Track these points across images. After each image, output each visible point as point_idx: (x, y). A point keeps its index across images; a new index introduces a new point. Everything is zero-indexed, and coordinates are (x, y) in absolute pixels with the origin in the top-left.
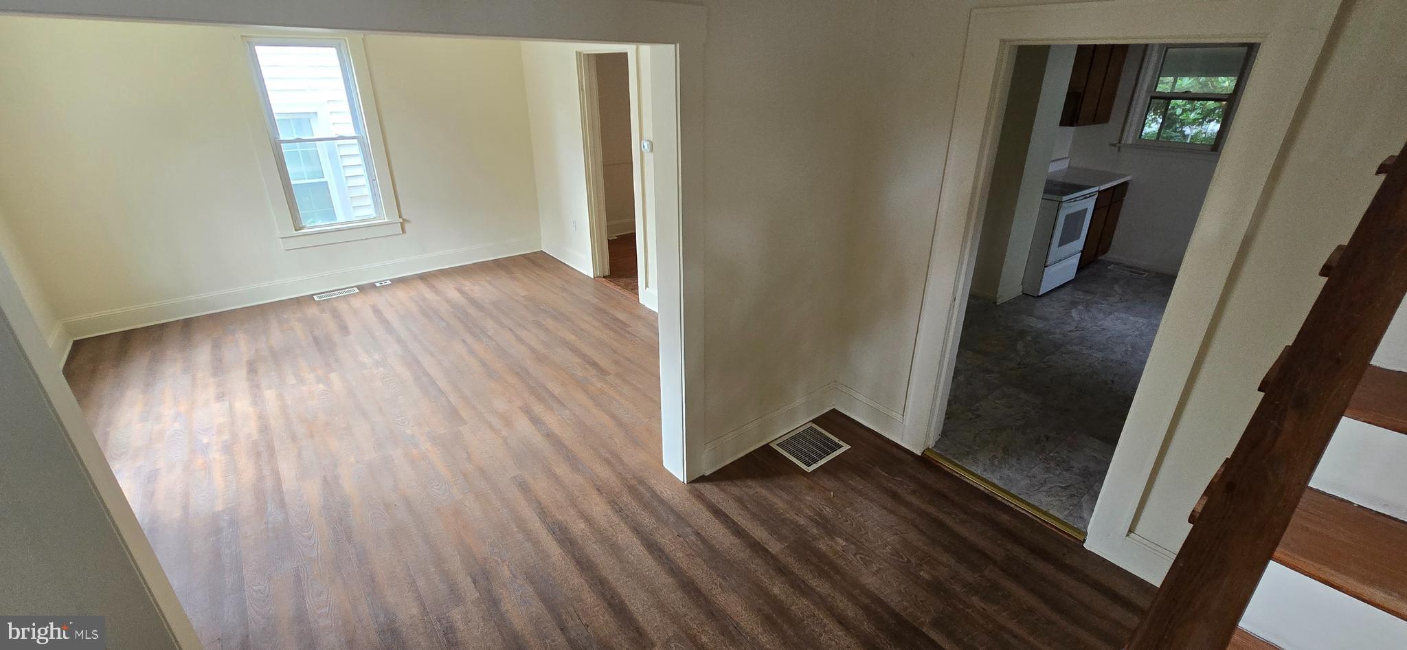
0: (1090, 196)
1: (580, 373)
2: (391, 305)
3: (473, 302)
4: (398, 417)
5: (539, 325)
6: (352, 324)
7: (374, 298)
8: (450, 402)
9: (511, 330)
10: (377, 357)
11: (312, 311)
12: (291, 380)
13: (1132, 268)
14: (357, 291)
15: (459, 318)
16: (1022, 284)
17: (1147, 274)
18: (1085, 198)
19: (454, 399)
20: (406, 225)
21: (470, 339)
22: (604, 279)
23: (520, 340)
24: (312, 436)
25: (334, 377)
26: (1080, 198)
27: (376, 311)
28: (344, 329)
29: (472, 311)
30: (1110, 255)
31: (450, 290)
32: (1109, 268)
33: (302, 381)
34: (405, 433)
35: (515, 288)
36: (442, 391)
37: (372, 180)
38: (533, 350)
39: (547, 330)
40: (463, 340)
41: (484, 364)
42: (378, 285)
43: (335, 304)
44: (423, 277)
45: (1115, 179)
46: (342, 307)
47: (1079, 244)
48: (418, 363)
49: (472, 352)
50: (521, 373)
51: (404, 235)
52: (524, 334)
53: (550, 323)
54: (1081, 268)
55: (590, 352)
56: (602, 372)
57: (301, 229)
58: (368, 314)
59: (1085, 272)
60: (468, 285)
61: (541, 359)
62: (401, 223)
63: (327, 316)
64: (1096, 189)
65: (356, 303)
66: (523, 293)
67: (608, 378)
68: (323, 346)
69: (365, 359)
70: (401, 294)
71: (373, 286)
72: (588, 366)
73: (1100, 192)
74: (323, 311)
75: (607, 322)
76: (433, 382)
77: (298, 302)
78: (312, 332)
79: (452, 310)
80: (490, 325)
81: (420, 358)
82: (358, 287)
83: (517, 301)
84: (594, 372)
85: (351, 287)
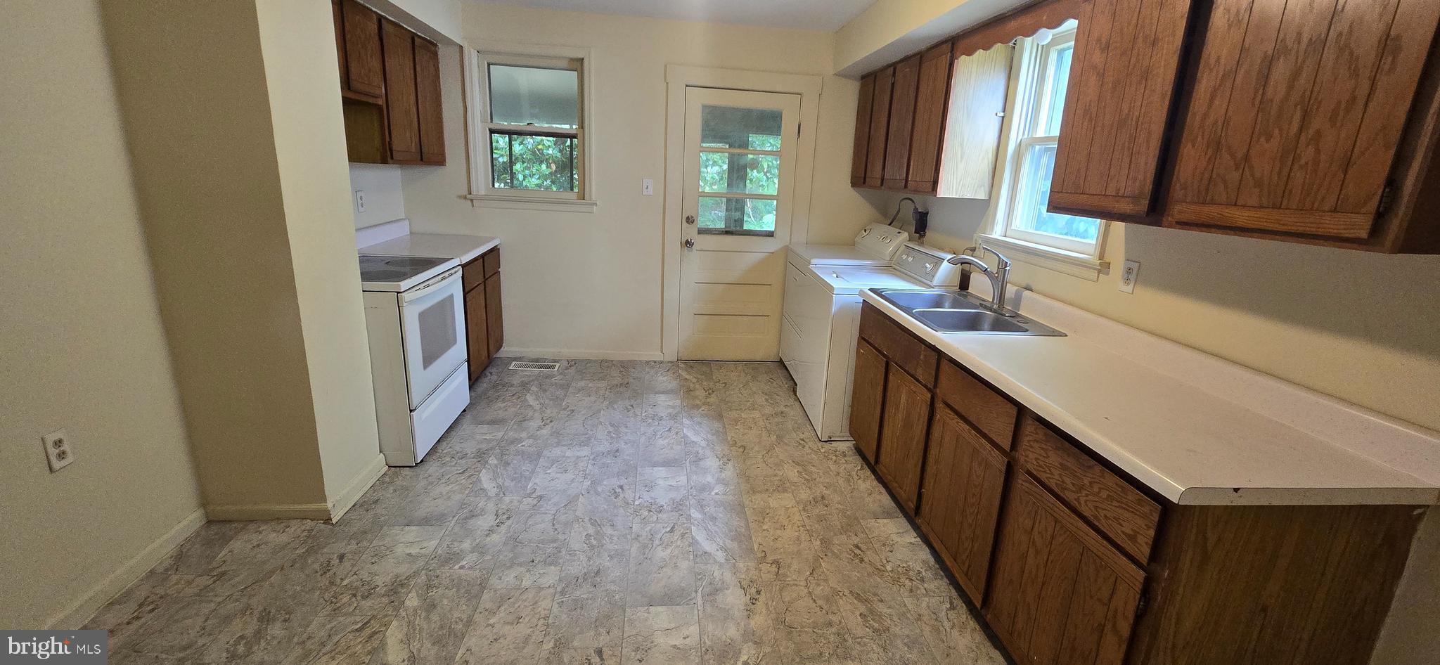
0: (451, 275)
13: (537, 360)
16: (380, 452)
17: (558, 365)
18: (444, 278)
26: (437, 279)
30: (507, 350)
32: (510, 368)
45: (483, 244)
47: (459, 350)
54: (473, 380)
59: (483, 385)
64: (456, 262)
73: (464, 266)
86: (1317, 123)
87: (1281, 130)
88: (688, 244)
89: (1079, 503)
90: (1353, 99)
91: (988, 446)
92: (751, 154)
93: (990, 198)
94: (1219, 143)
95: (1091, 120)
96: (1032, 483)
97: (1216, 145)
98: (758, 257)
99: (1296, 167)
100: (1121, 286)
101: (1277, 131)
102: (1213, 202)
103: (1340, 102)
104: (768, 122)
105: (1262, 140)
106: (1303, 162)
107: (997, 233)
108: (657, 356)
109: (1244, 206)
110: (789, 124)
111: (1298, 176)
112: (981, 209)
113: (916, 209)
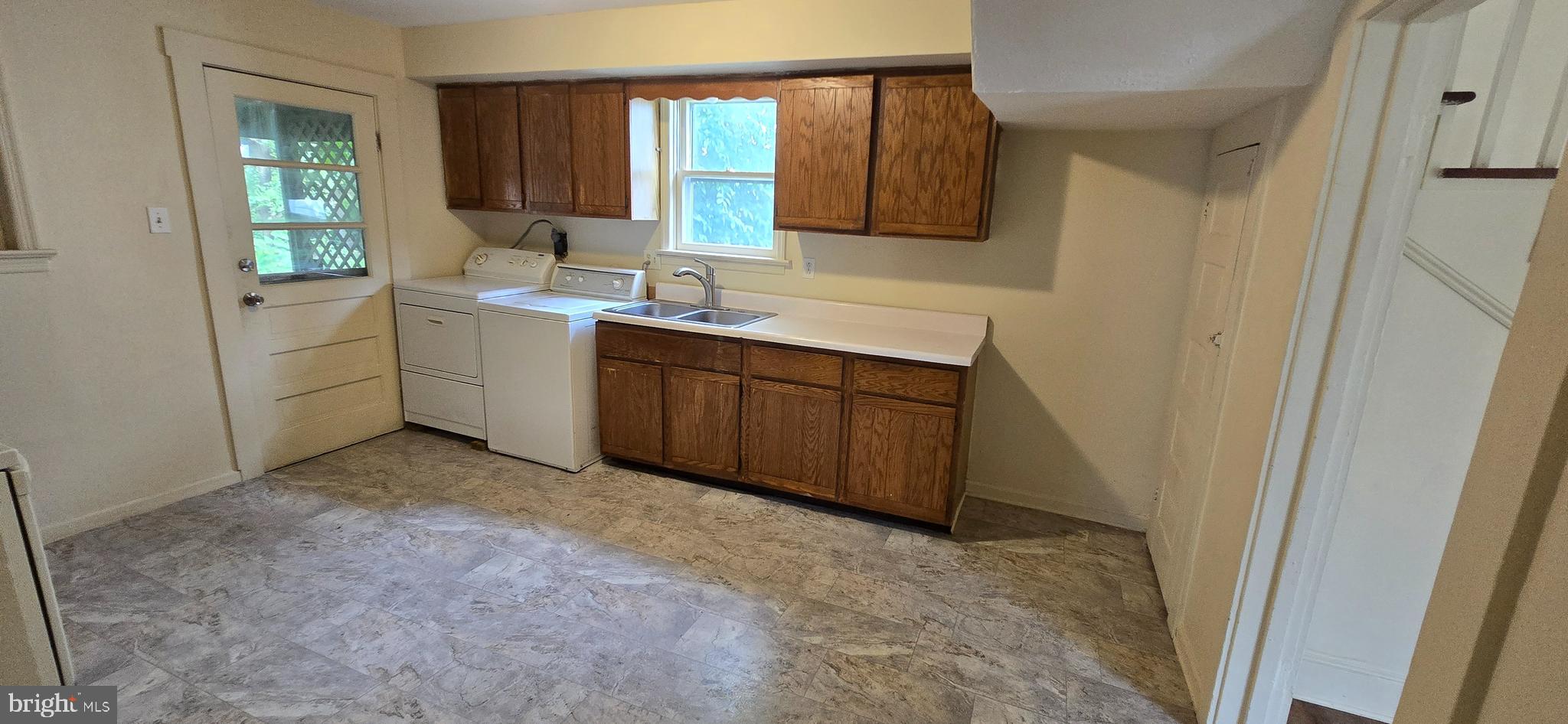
86: (949, 185)
87: (931, 187)
88: (250, 301)
89: (908, 393)
90: (960, 177)
91: (820, 390)
92: (311, 168)
93: (660, 218)
94: (899, 192)
95: (807, 169)
96: (864, 398)
97: (898, 192)
98: (353, 304)
99: (942, 205)
100: (805, 275)
101: (929, 187)
102: (901, 222)
103: (955, 177)
104: (336, 126)
105: (923, 191)
106: (945, 202)
107: (671, 248)
108: (230, 477)
109: (919, 224)
110: (364, 130)
111: (944, 211)
112: (654, 227)
113: (554, 230)
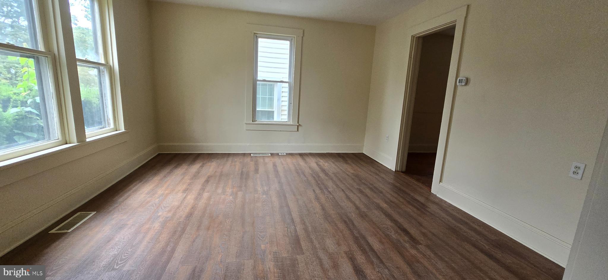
1: (394, 236)
2: (283, 164)
3: (323, 171)
4: (261, 232)
5: (361, 192)
6: (261, 169)
7: (277, 160)
8: (296, 231)
9: (343, 190)
10: (265, 188)
11: (247, 160)
12: (220, 191)
14: (270, 155)
15: (314, 177)
19: (299, 228)
20: (300, 128)
21: (318, 191)
22: (402, 173)
23: (348, 198)
24: (208, 229)
25: (240, 194)
27: (275, 165)
28: (257, 171)
29: (322, 175)
31: (313, 162)
33: (224, 192)
34: (260, 246)
35: (348, 169)
36: (293, 220)
37: (290, 103)
38: (357, 208)
39: (366, 196)
40: (314, 190)
41: (323, 209)
42: (280, 154)
43: (258, 159)
44: (301, 155)
46: (261, 160)
48: (285, 197)
49: (317, 198)
50: (348, 222)
51: (297, 132)
52: (351, 195)
53: (368, 191)
55: (401, 220)
56: (414, 241)
57: (255, 121)
58: (270, 166)
60: (322, 162)
61: (363, 216)
62: (298, 126)
63: (252, 163)
65: (267, 160)
66: (352, 172)
67: (420, 247)
68: (244, 176)
69: (260, 189)
70: (289, 160)
71: (278, 154)
72: (400, 231)
74: (252, 161)
75: (409, 200)
76: (290, 213)
77: (244, 155)
78: (242, 169)
79: (311, 172)
80: (330, 184)
81: (287, 195)
82: (271, 154)
83: (348, 175)
84: (406, 238)
85: (268, 153)
